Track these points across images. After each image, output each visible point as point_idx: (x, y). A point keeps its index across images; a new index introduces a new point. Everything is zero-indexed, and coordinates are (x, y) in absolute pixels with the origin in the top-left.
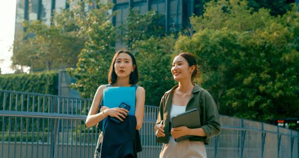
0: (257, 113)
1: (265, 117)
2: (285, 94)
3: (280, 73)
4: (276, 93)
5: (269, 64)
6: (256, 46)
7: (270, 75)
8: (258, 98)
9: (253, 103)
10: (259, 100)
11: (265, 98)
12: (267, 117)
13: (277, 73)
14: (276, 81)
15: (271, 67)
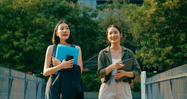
0: (11, 64)
1: (17, 67)
2: (34, 49)
3: (31, 33)
4: (26, 48)
5: (23, 25)
6: (13, 12)
7: (23, 33)
8: (12, 51)
9: (7, 55)
10: (13, 53)
11: (18, 52)
12: (18, 66)
13: (28, 32)
14: (28, 38)
15: (24, 28)
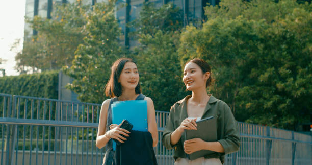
0: (275, 116)
1: (283, 121)
2: (308, 92)
3: (304, 67)
4: (296, 91)
5: (290, 57)
6: (276, 37)
7: (290, 70)
8: (276, 98)
9: (269, 104)
10: (277, 99)
11: (285, 98)
12: (285, 120)
13: (299, 67)
14: (298, 77)
15: (292, 61)
